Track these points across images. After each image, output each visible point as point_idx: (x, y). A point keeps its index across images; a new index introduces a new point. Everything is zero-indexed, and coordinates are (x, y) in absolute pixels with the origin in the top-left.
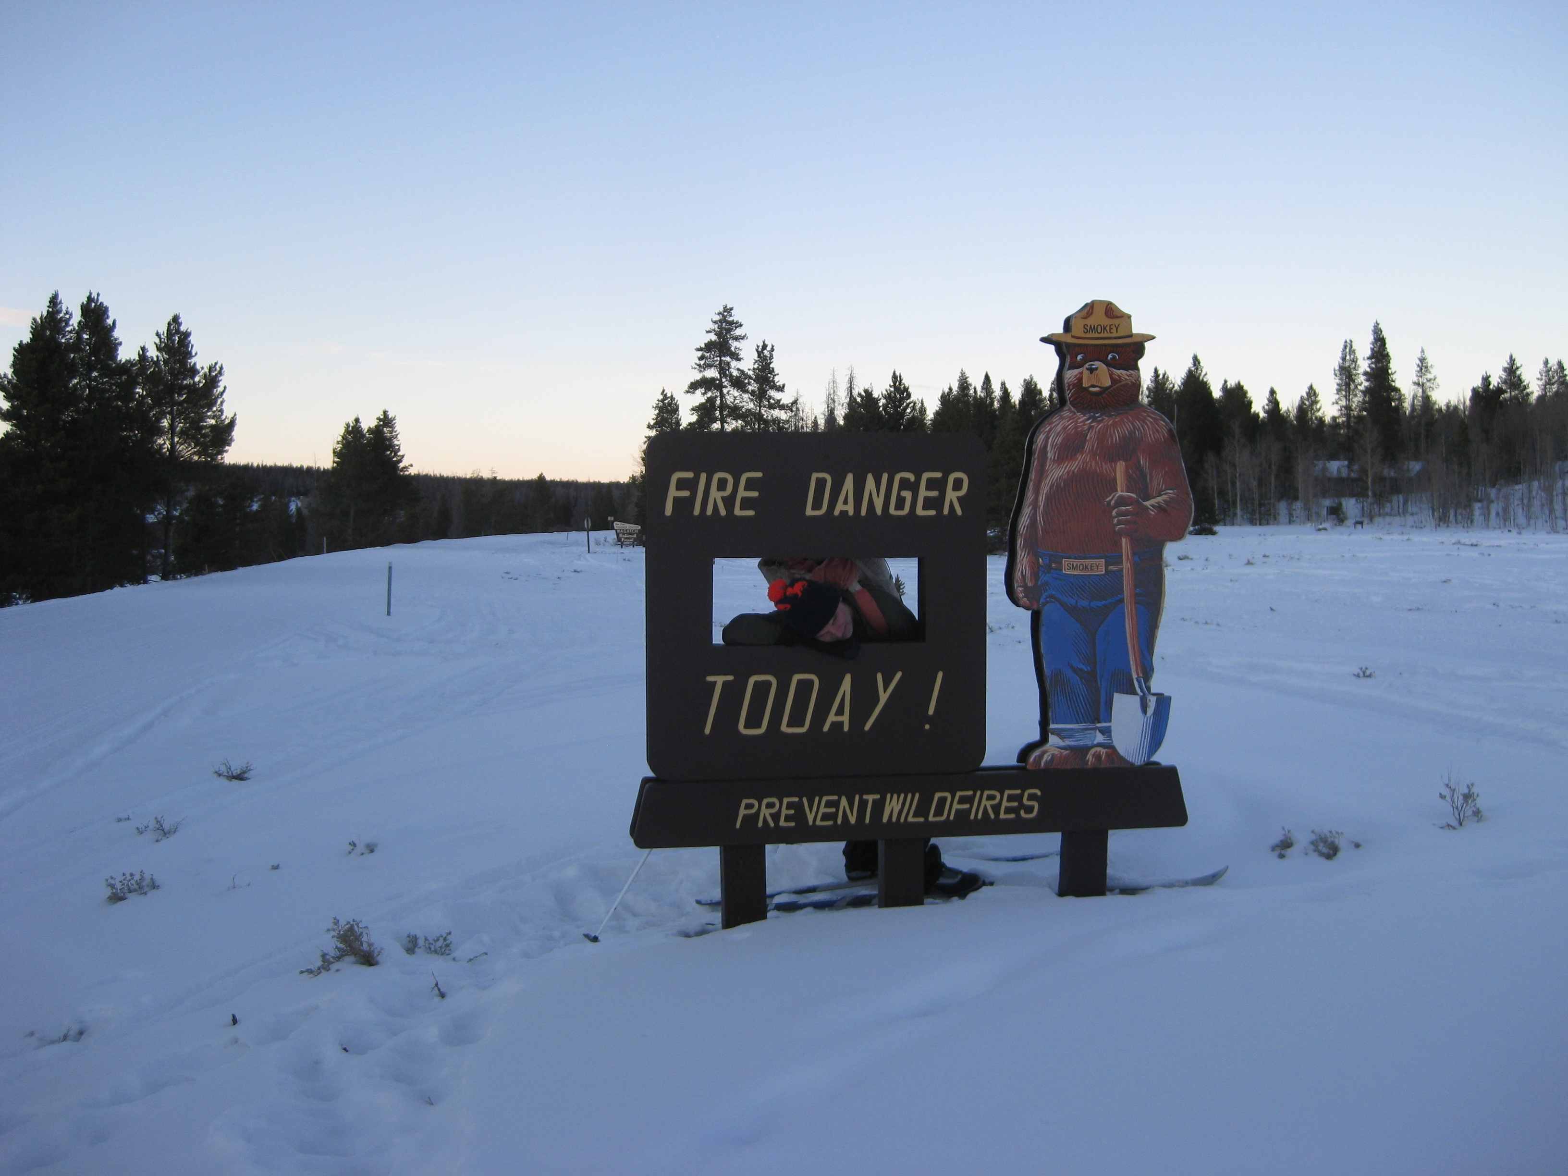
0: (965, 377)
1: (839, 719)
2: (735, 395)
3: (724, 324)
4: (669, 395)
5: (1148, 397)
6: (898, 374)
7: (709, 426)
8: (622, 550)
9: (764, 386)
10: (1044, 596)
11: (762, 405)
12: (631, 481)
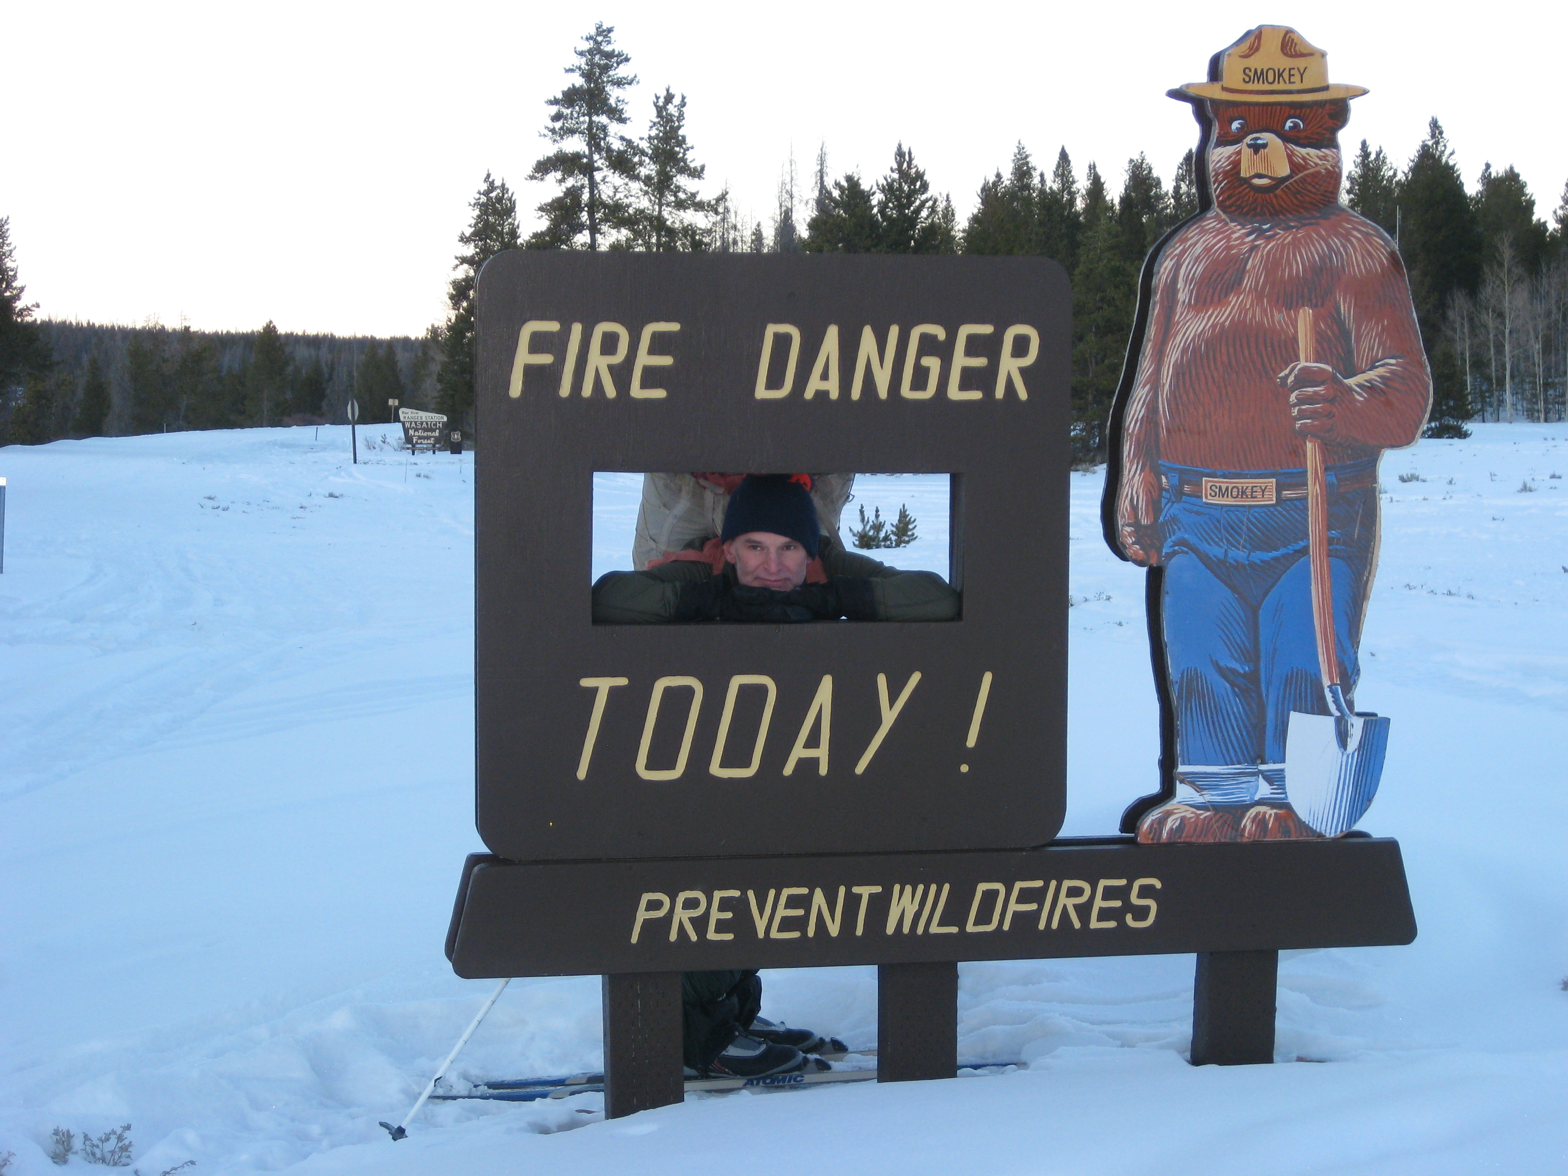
0: (1024, 156)
1: (811, 753)
2: (617, 185)
3: (597, 58)
4: (498, 183)
5: (1349, 192)
6: (905, 149)
7: (567, 240)
8: (413, 459)
9: (669, 169)
10: (1169, 542)
11: (664, 202)
12: (429, 337)
